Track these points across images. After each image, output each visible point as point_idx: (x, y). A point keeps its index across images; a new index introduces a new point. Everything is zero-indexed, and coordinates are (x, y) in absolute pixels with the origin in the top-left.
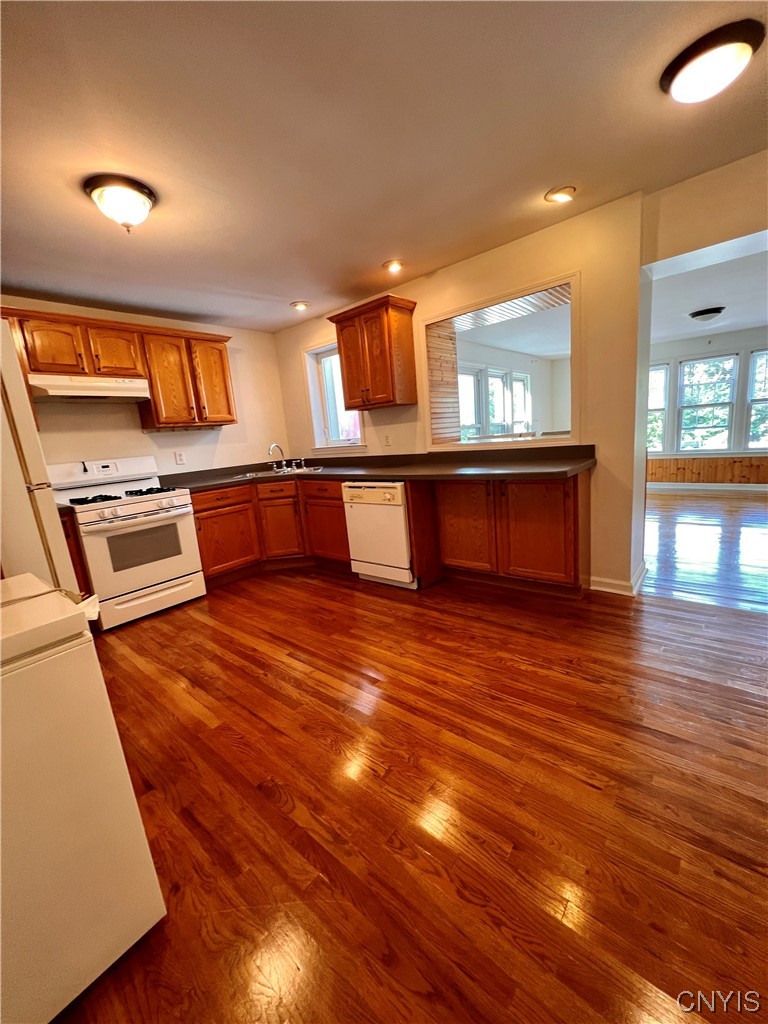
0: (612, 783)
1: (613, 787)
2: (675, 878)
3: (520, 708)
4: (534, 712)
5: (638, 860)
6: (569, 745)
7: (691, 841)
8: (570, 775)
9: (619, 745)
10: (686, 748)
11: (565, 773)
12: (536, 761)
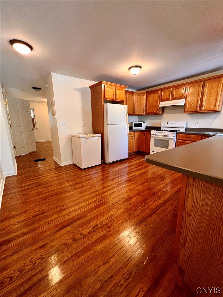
0: (63, 208)
1: (62, 208)
2: (45, 205)
3: (94, 204)
4: (90, 206)
5: (51, 203)
6: (77, 206)
7: (45, 211)
8: (71, 203)
9: (69, 215)
10: (56, 229)
11: (72, 202)
12: (78, 200)
